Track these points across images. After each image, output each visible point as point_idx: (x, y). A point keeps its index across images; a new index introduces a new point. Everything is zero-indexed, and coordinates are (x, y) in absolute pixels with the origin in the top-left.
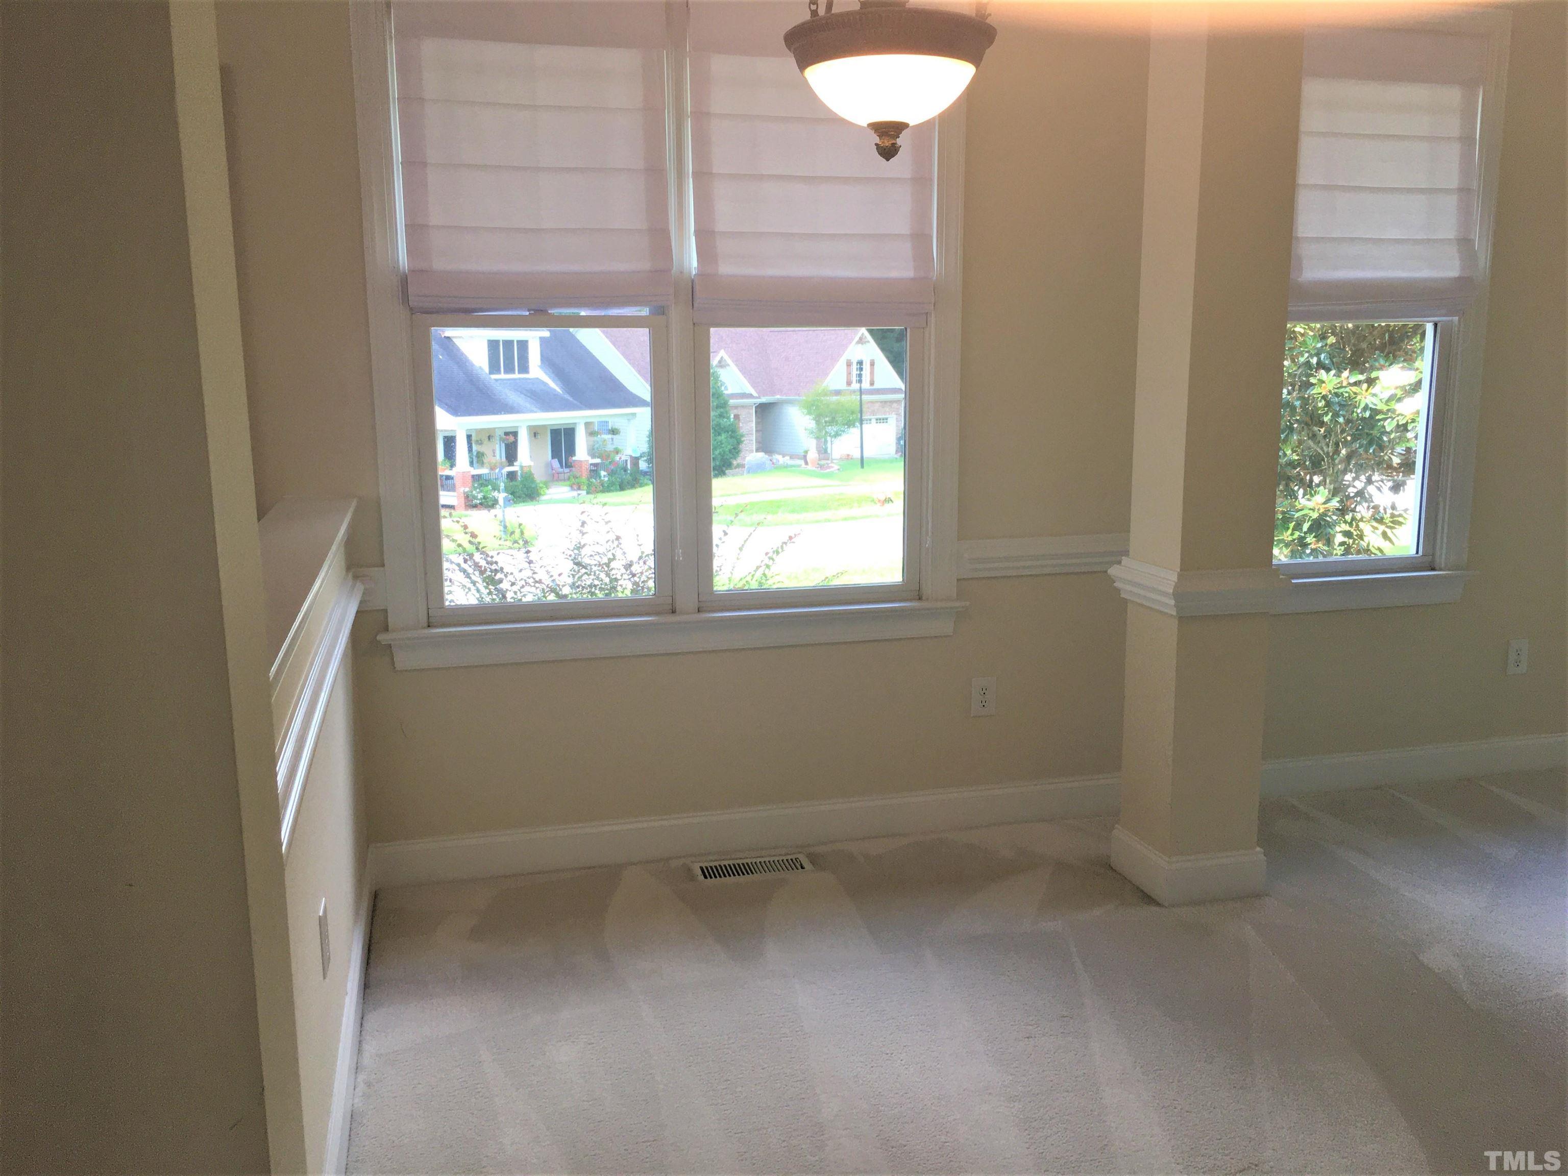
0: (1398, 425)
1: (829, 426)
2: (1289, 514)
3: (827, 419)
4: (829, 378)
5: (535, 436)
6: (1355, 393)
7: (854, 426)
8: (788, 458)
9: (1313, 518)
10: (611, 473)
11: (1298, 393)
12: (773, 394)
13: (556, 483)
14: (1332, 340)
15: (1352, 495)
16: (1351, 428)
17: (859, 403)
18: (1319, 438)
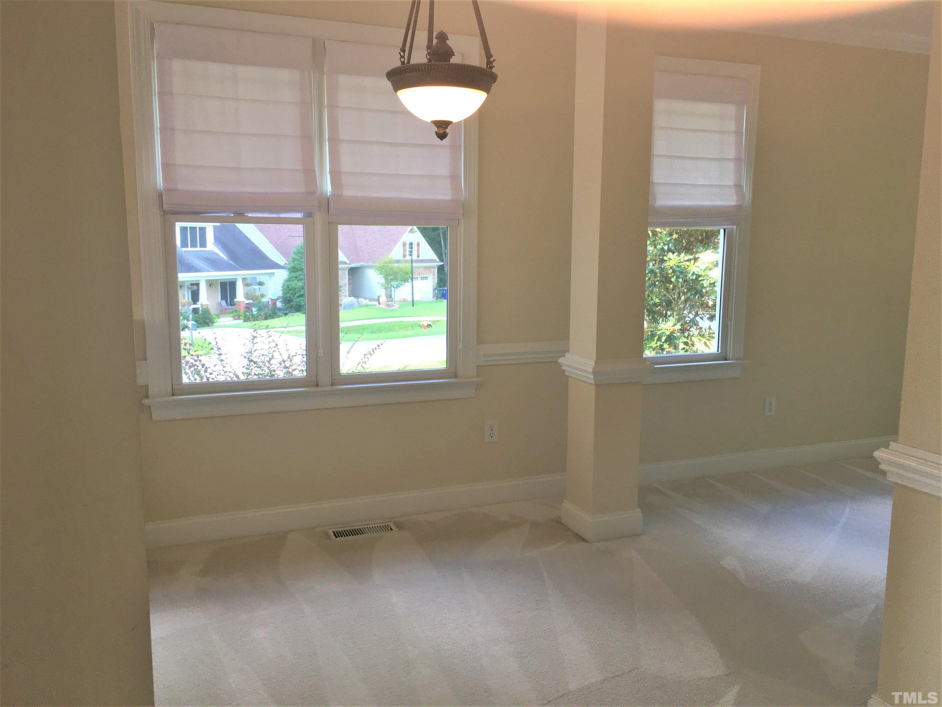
0: (710, 283)
1: (392, 281)
2: (654, 332)
3: (392, 277)
4: (392, 253)
5: (210, 286)
6: (688, 266)
7: (408, 282)
8: (368, 300)
9: (667, 334)
10: (259, 310)
11: (658, 265)
12: (359, 262)
13: (223, 315)
14: (675, 236)
15: (688, 322)
16: (686, 285)
17: (411, 268)
18: (670, 290)
